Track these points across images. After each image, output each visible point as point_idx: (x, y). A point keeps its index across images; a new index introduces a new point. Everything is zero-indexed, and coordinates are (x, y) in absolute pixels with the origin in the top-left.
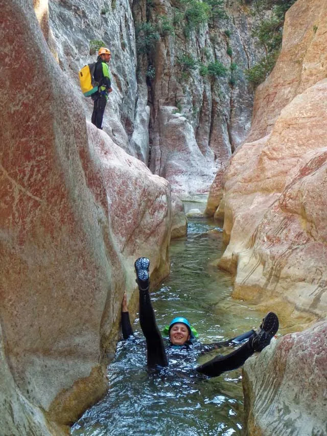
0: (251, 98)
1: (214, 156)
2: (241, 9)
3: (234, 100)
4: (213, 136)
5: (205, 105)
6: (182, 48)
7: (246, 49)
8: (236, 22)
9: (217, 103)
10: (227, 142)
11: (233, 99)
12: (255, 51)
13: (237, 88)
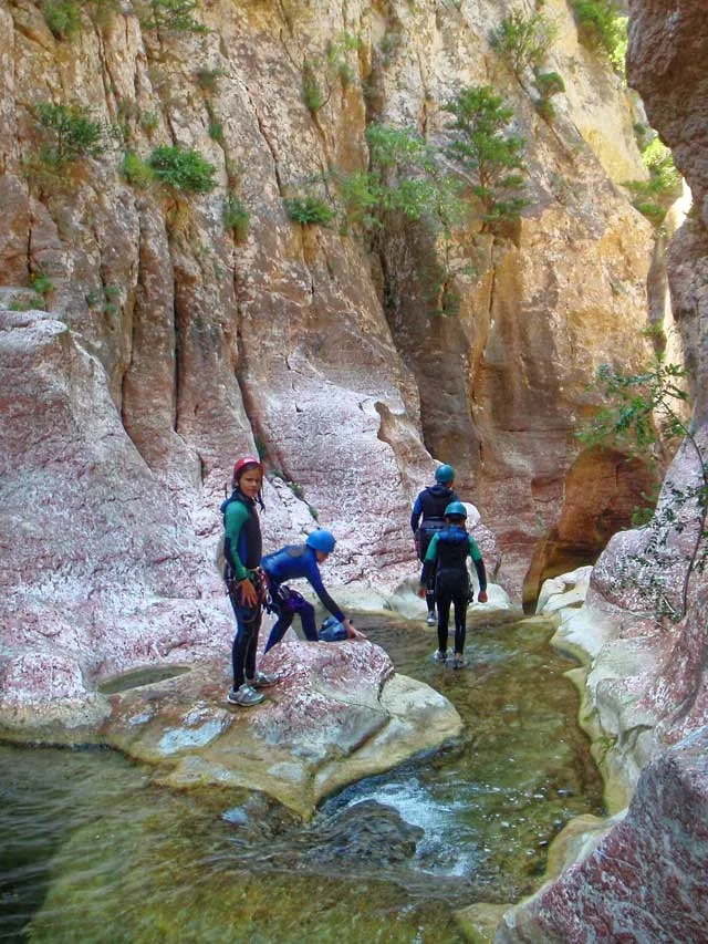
0: (295, 270)
1: (197, 465)
2: (240, 18)
3: (246, 276)
4: (187, 395)
5: (148, 284)
6: (45, 76)
7: (267, 130)
8: (230, 50)
9: (193, 279)
10: (238, 413)
11: (241, 272)
12: (293, 137)
13: (251, 239)
